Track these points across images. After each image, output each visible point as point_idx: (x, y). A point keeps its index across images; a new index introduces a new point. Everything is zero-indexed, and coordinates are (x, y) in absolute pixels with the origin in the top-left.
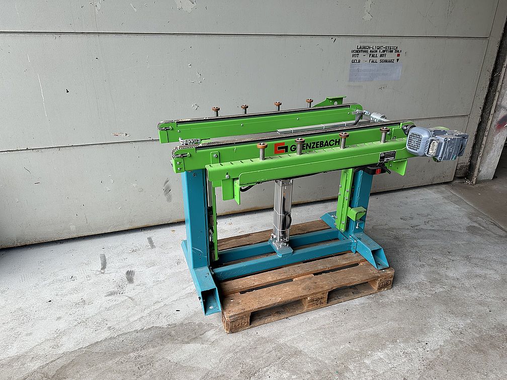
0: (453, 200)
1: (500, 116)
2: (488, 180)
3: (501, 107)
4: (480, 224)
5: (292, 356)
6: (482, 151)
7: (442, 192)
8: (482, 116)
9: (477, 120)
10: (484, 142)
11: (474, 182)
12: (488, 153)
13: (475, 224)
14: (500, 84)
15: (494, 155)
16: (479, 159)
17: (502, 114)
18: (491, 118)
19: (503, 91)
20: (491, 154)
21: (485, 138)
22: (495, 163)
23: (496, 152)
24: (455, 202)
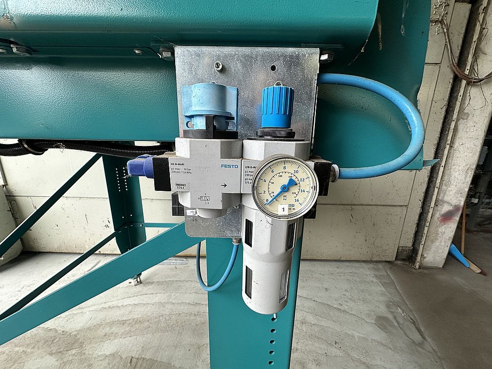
0: (384, 280)
1: (443, 210)
2: (437, 268)
3: (444, 202)
4: (395, 318)
6: (423, 239)
7: (378, 270)
8: (423, 207)
9: (418, 210)
10: (425, 232)
11: (417, 267)
12: (432, 242)
13: (390, 316)
14: (438, 181)
15: (440, 245)
16: (421, 247)
17: (446, 208)
18: (431, 210)
19: (444, 187)
20: (437, 244)
21: (426, 229)
22: (443, 252)
23: (443, 243)
24: (384, 284)
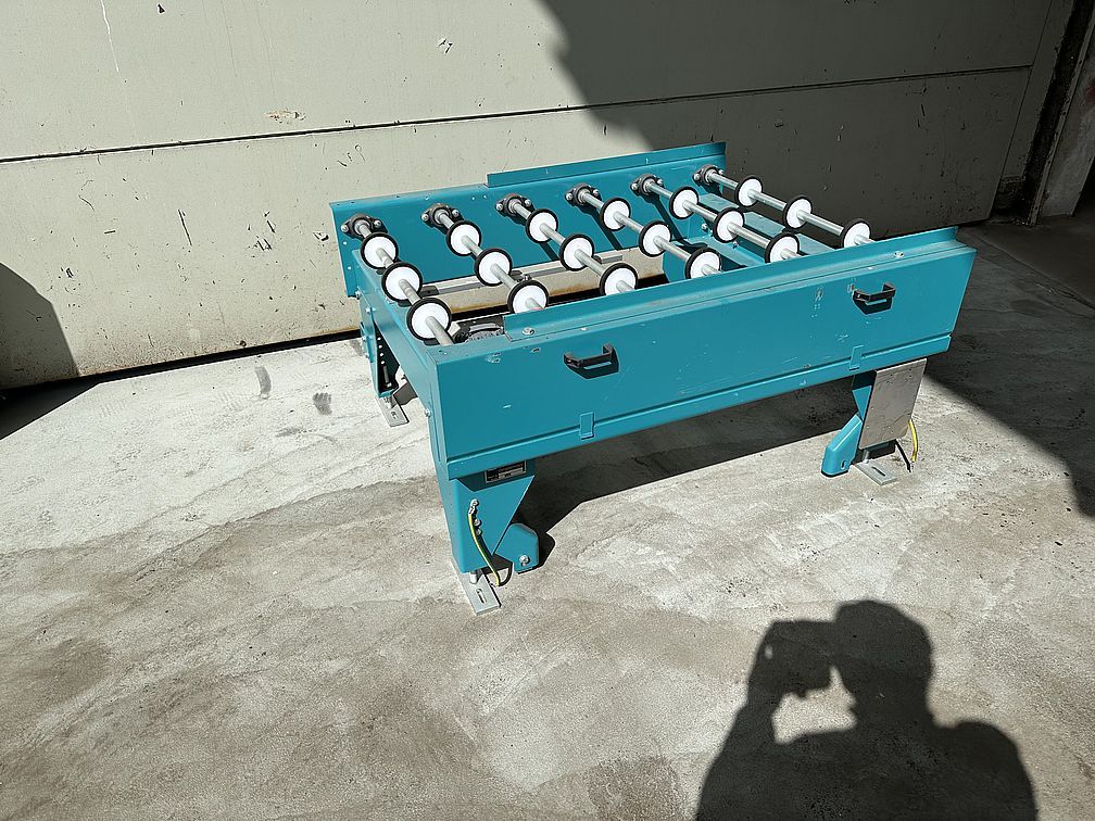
2: (1065, 217)
4: (1039, 297)
5: (654, 521)
6: (1053, 148)
8: (1058, 69)
9: (1047, 76)
10: (1059, 129)
11: (1034, 221)
12: (1066, 154)
13: (1030, 297)
15: (1078, 159)
16: (1047, 167)
18: (1077, 71)
20: (1074, 157)
21: (1062, 118)
22: (1079, 176)
23: (1084, 153)
